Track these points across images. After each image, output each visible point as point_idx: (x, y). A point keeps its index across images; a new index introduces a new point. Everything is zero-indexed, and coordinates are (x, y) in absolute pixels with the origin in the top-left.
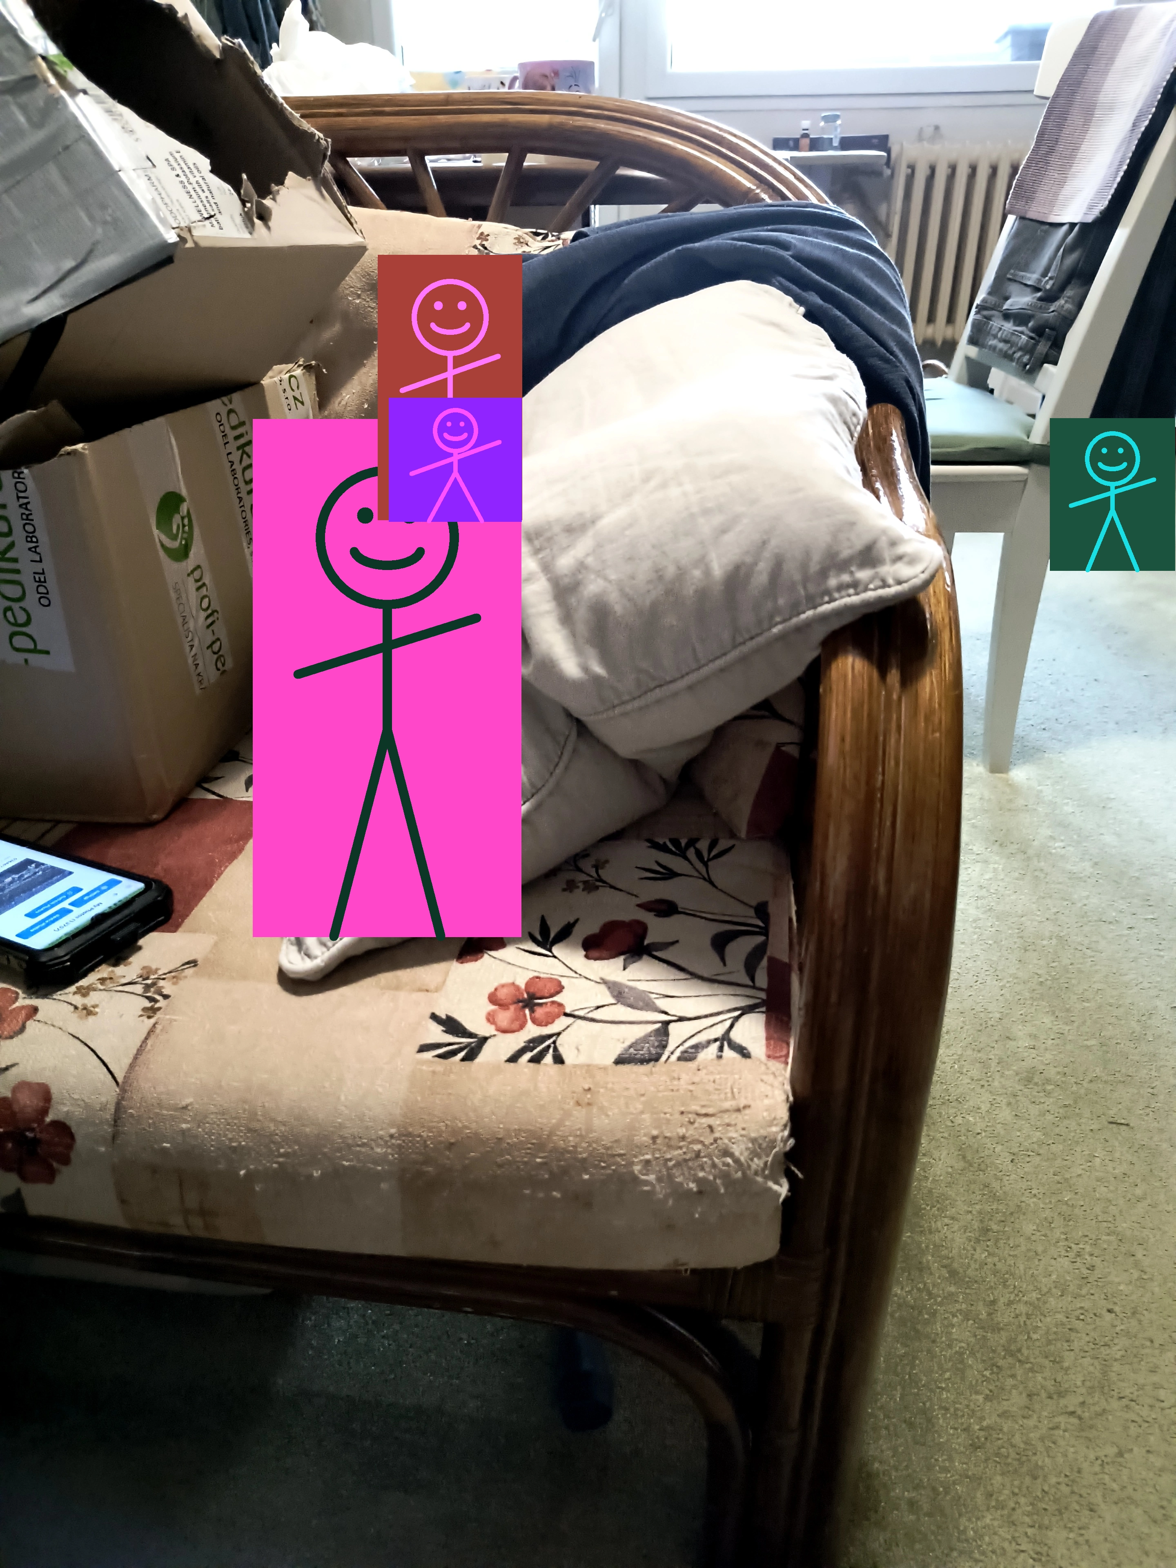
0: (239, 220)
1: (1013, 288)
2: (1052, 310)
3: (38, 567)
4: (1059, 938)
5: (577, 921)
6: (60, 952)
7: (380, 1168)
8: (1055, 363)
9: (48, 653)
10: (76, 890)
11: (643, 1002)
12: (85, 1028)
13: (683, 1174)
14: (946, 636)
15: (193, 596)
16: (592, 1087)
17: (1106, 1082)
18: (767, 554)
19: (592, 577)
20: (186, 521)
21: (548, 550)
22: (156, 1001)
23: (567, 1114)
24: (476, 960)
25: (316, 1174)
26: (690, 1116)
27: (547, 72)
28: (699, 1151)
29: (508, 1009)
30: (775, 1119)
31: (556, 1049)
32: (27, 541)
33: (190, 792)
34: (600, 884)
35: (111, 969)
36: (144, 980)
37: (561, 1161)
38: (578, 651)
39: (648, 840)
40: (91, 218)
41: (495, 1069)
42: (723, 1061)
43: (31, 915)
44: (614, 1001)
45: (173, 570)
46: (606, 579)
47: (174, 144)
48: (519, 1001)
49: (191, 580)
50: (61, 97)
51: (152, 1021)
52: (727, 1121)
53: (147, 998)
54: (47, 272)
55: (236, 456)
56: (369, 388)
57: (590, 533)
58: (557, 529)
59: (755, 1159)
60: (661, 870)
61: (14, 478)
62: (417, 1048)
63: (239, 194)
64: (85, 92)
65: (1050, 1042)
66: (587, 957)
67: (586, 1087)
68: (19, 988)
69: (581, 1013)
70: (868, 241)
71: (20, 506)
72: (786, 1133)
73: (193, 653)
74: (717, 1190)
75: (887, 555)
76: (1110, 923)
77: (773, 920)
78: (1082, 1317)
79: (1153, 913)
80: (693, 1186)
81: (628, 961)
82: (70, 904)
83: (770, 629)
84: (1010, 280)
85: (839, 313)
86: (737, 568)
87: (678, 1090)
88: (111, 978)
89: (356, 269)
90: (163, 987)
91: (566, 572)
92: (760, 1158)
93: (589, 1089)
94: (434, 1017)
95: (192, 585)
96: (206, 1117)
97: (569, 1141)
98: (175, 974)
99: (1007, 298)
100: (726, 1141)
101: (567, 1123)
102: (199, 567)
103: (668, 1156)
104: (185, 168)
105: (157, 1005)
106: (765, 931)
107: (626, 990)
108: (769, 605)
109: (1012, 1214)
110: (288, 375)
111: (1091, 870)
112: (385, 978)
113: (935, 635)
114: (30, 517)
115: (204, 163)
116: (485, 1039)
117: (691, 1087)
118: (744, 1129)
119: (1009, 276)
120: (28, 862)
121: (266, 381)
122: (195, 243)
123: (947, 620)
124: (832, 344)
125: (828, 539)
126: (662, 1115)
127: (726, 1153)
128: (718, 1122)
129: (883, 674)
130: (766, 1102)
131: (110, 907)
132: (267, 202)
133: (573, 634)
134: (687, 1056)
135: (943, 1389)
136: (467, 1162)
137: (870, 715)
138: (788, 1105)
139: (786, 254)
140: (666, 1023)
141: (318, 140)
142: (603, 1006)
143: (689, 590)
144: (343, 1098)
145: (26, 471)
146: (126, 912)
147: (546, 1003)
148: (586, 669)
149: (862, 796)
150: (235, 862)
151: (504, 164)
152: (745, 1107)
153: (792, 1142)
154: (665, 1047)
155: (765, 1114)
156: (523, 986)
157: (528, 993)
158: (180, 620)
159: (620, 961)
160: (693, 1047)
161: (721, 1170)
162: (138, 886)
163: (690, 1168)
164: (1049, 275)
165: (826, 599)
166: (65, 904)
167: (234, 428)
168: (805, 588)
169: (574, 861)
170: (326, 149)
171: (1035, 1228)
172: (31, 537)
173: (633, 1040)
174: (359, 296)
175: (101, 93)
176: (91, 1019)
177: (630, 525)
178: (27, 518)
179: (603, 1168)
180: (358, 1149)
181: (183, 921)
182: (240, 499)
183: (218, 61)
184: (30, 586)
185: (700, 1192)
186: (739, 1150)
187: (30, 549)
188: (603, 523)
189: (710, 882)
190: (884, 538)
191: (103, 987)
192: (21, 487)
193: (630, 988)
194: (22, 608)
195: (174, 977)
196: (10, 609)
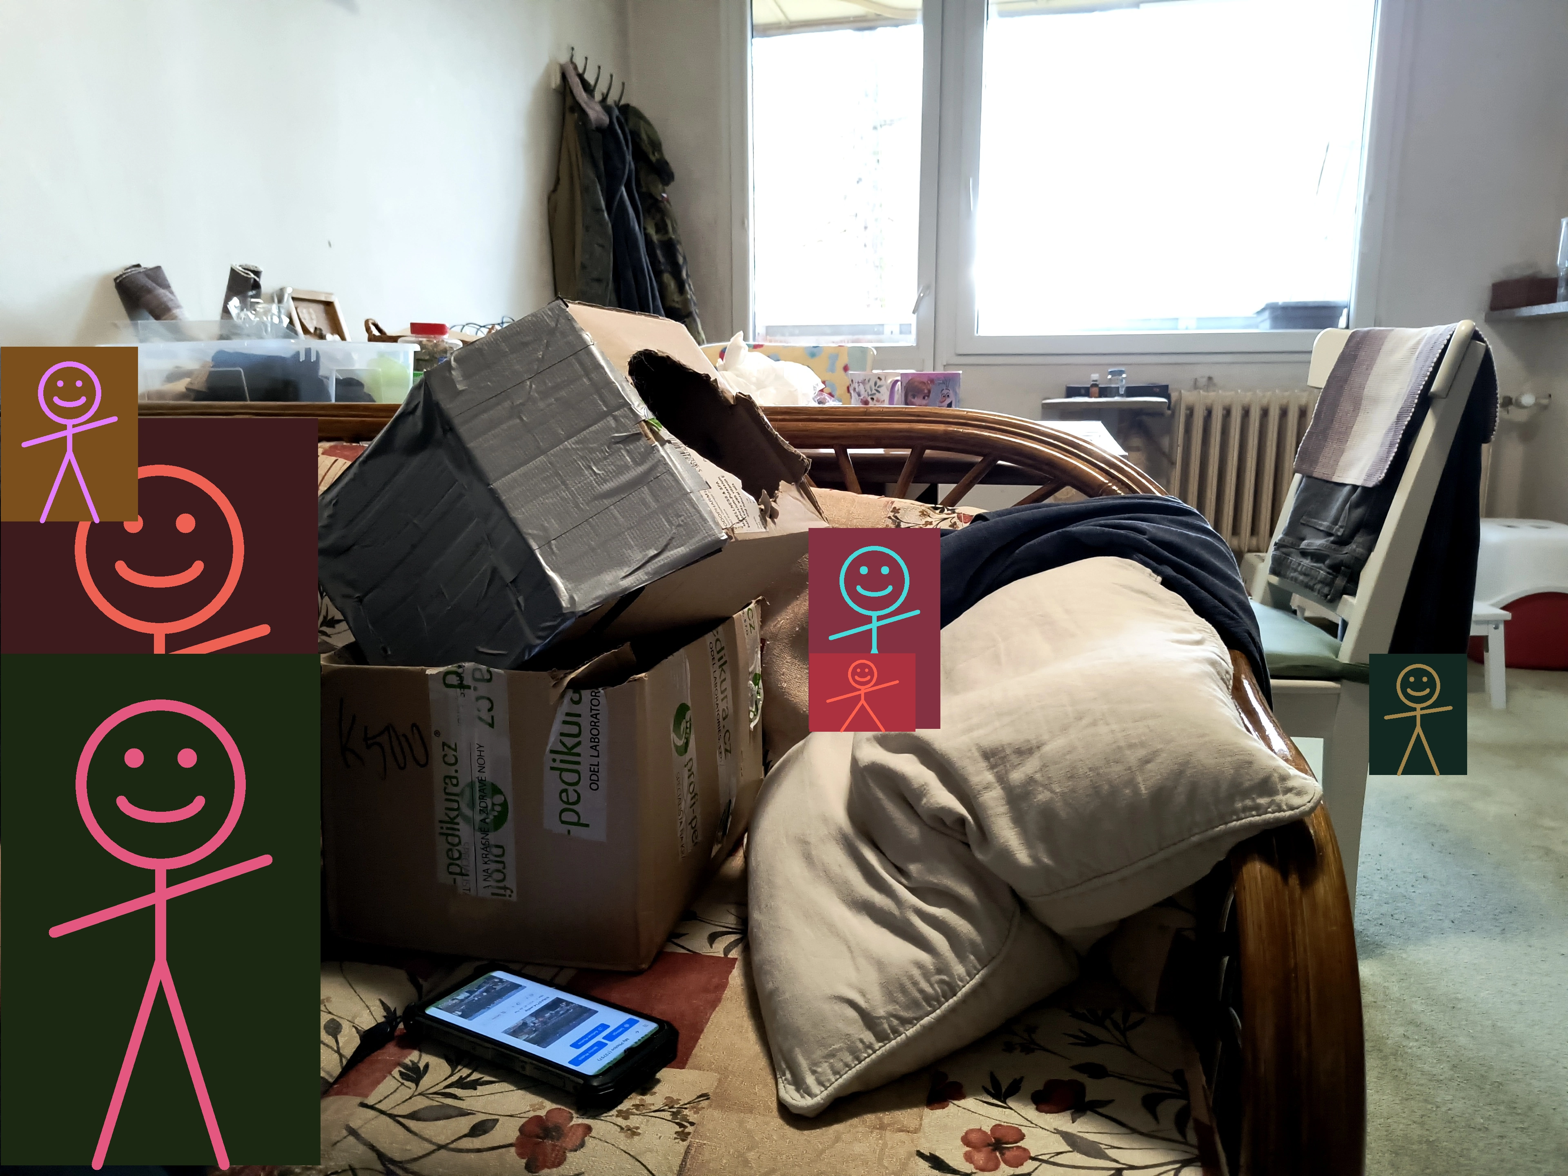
0: (758, 519)
1: (1306, 531)
2: (1345, 552)
3: (595, 761)
5: (1022, 1077)
6: (606, 1079)
8: (1353, 593)
9: (587, 826)
10: (604, 1027)
11: (1096, 1151)
12: (635, 1145)
14: (1329, 850)
15: (686, 783)
18: (1184, 781)
19: (1041, 789)
20: (689, 725)
21: (1002, 767)
22: (685, 1127)
24: (944, 1108)
27: (925, 380)
29: (980, 1151)
32: (591, 742)
33: (665, 945)
34: (1035, 1047)
35: (640, 1097)
36: (670, 1108)
38: (1030, 845)
39: (1070, 1010)
40: (669, 522)
43: (576, 1045)
44: (1071, 1150)
45: (677, 763)
46: (1052, 792)
47: (721, 471)
48: (989, 1145)
49: (686, 770)
50: (654, 447)
51: (686, 1143)
53: (677, 1123)
54: (638, 557)
55: (718, 673)
56: (799, 616)
57: (1037, 755)
58: (1008, 751)
61: (592, 696)
63: (759, 502)
64: (669, 442)
66: (1038, 1109)
68: (572, 1109)
69: (1045, 1157)
70: (1205, 525)
71: (592, 716)
73: (681, 828)
75: (1279, 787)
77: (1189, 1086)
81: (1075, 1115)
82: (604, 1038)
83: (1189, 837)
84: (1303, 524)
85: (1190, 583)
86: (1160, 789)
88: (643, 1105)
90: (686, 1116)
91: (1017, 783)
94: (920, 1154)
95: (686, 774)
98: (693, 1105)
99: (1303, 539)
102: (691, 759)
104: (728, 487)
105: (687, 1130)
106: (1185, 1096)
107: (1079, 1140)
108: (1188, 819)
112: (870, 1118)
113: (1321, 849)
114: (597, 724)
115: (738, 482)
119: (1302, 521)
120: (559, 1000)
121: (735, 615)
122: (736, 538)
123: (1328, 837)
124: (1191, 609)
125: (1232, 771)
129: (1285, 877)
131: (636, 1043)
132: (773, 503)
133: (1025, 832)
137: (1279, 909)
139: (1143, 538)
140: (1119, 1170)
141: (803, 460)
142: (1061, 1153)
143: (1122, 804)
145: (602, 691)
147: (1013, 1147)
148: (1035, 859)
150: (717, 1009)
156: (989, 1132)
157: (994, 1138)
158: (677, 802)
159: (1067, 1115)
162: (653, 1026)
164: (1340, 524)
165: (1235, 817)
166: (599, 1038)
167: (719, 652)
168: (1216, 808)
169: (1009, 1026)
170: (807, 465)
172: (594, 738)
175: (678, 441)
176: (636, 1138)
177: (1069, 752)
178: (594, 726)
181: (688, 1059)
182: (718, 705)
183: (732, 406)
184: (586, 775)
187: (591, 747)
188: (1046, 749)
189: (1129, 1049)
190: (1276, 775)
191: (638, 1113)
192: (595, 702)
193: (1082, 1138)
194: (575, 791)
195: (695, 1107)
196: (565, 791)
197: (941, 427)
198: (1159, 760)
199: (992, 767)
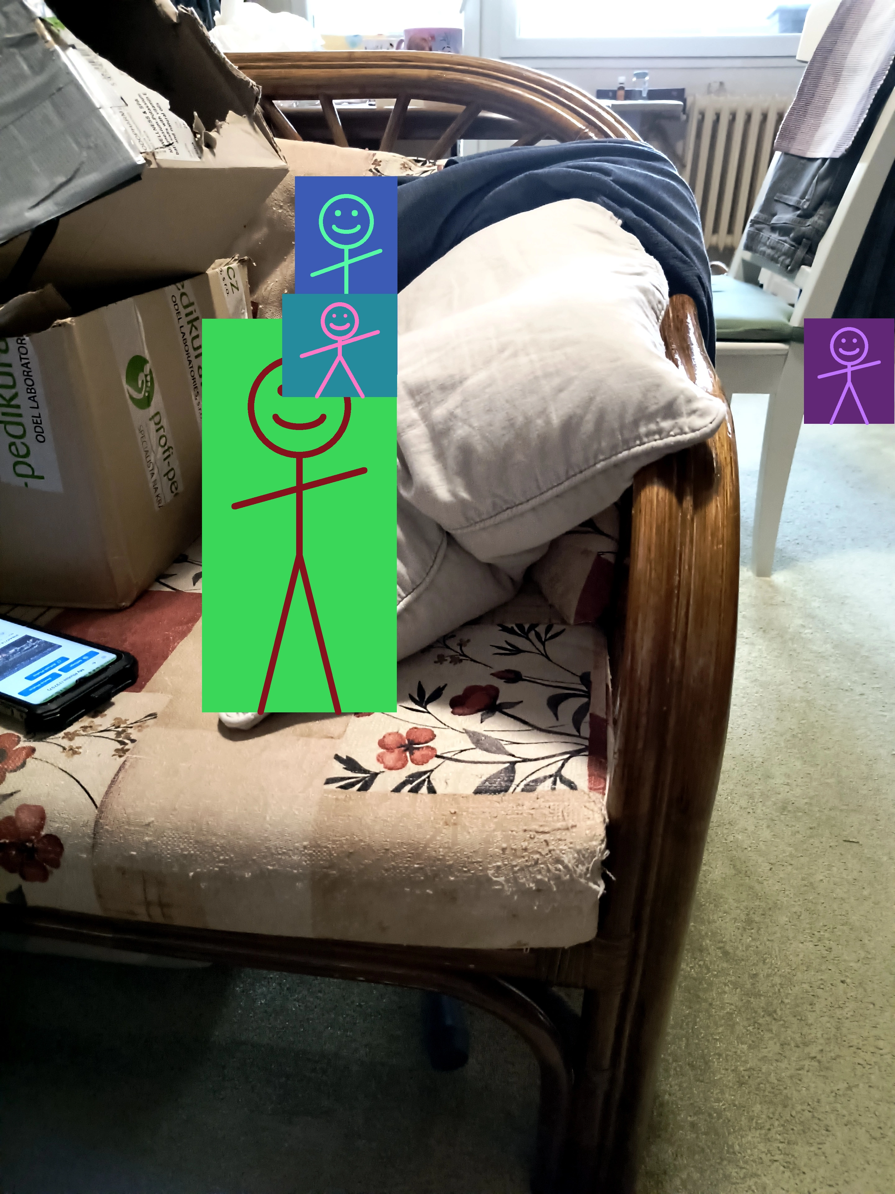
0: (191, 147)
1: (779, 207)
2: (808, 224)
3: (36, 412)
4: (807, 701)
5: (446, 685)
6: (53, 706)
7: (295, 871)
8: (810, 265)
9: (42, 478)
10: (64, 659)
11: (495, 747)
12: (73, 763)
13: (526, 877)
14: (728, 471)
15: (153, 436)
16: (456, 810)
17: (841, 810)
18: (593, 408)
19: (460, 424)
20: (149, 378)
21: (426, 404)
22: (126, 744)
23: (438, 831)
24: (369, 717)
25: (248, 875)
26: (531, 833)
27: (426, 36)
28: (538, 859)
29: (393, 752)
30: (595, 835)
31: (429, 782)
32: (28, 392)
33: (150, 585)
34: (464, 658)
35: (90, 719)
36: (116, 728)
37: (433, 866)
38: (449, 480)
39: (499, 625)
40: (78, 143)
41: (383, 797)
42: (556, 792)
43: (30, 678)
44: (474, 747)
45: (138, 416)
46: (470, 426)
47: (142, 88)
48: (402, 746)
49: (152, 423)
50: (55, 51)
51: (123, 759)
52: (559, 837)
53: (119, 742)
54: (44, 185)
55: (187, 329)
56: (288, 278)
57: (459, 390)
58: (433, 387)
59: (580, 866)
60: (509, 647)
61: (18, 343)
62: (324, 781)
63: (191, 127)
64: (73, 47)
65: (800, 780)
66: (453, 713)
67: (453, 812)
68: (21, 734)
69: (449, 755)
70: (670, 170)
71: (22, 365)
72: (603, 846)
73: (153, 479)
74: (550, 888)
75: (684, 409)
76: (847, 690)
77: (594, 686)
78: (822, 986)
79: (878, 684)
80: (532, 885)
81: (484, 716)
82: (60, 669)
83: (595, 464)
84: (776, 201)
85: (647, 225)
86: (571, 418)
87: (522, 814)
88: (91, 727)
89: (279, 186)
90: (130, 734)
91: (440, 420)
92: (583, 864)
93: (455, 813)
94: (337, 758)
95: (153, 427)
96: (164, 832)
97: (439, 852)
98: (140, 724)
99: (774, 215)
100: (558, 852)
101: (438, 838)
102: (158, 413)
103: (514, 863)
104: (150, 107)
105: (127, 747)
106: (588, 695)
107: (483, 738)
108: (595, 446)
109: (770, 909)
110: (226, 267)
111: (833, 650)
112: (298, 728)
113: (720, 471)
114: (30, 374)
115: (165, 103)
116: (376, 774)
117: (532, 812)
118: (571, 843)
119: (776, 198)
120: (27, 638)
121: (209, 272)
122: (157, 164)
123: (728, 459)
124: (643, 249)
125: (640, 396)
126: (510, 832)
127: (558, 861)
128: (552, 838)
129: (680, 499)
130: (589, 822)
131: (90, 673)
132: (213, 134)
133: (445, 467)
134: (529, 788)
135: (717, 1040)
136: (362, 867)
137: (669, 531)
138: (605, 825)
139: (608, 179)
140: (513, 763)
141: (252, 87)
142: (465, 750)
143: (534, 435)
144: (268, 818)
145: (27, 338)
146: (102, 676)
147: (422, 748)
148: (454, 494)
149: (663, 592)
150: (185, 638)
151: (393, 107)
152: (574, 826)
153: (607, 852)
154: (512, 781)
155: (588, 832)
156: (404, 735)
157: (409, 740)
158: (143, 454)
159: (478, 716)
160: (533, 781)
161: (554, 874)
162: (112, 657)
163: (531, 873)
164: (806, 197)
165: (638, 442)
166: (56, 670)
167: (185, 307)
168: (622, 434)
169: (443, 641)
170: (258, 93)
171: (787, 919)
172: (30, 388)
173: (488, 776)
174: (281, 207)
175: (86, 47)
176: (76, 756)
177: (490, 385)
178: (28, 375)
179: (465, 872)
180: (280, 856)
181: (145, 684)
182: (190, 362)
183: (175, 25)
184: (30, 427)
185: (538, 890)
186: (568, 859)
187: (29, 398)
188: (469, 383)
189: (547, 657)
190: (682, 397)
191: (84, 733)
192: (23, 350)
193: (486, 737)
194: (23, 443)
195: (139, 726)
196: (13, 444)
197: (424, 73)
198: (572, 388)
199: (417, 404)
